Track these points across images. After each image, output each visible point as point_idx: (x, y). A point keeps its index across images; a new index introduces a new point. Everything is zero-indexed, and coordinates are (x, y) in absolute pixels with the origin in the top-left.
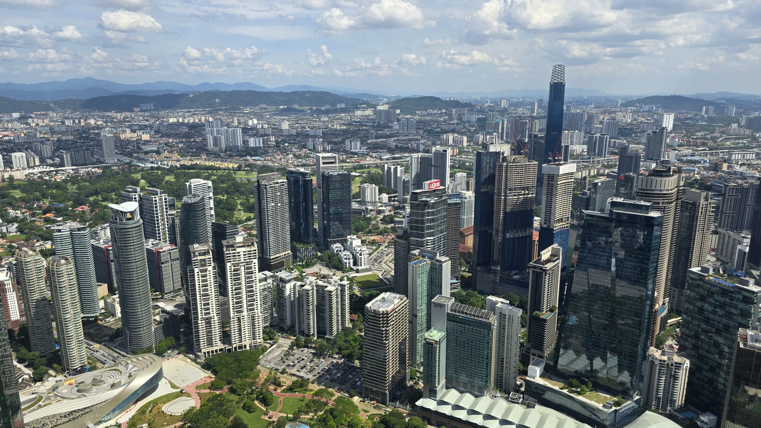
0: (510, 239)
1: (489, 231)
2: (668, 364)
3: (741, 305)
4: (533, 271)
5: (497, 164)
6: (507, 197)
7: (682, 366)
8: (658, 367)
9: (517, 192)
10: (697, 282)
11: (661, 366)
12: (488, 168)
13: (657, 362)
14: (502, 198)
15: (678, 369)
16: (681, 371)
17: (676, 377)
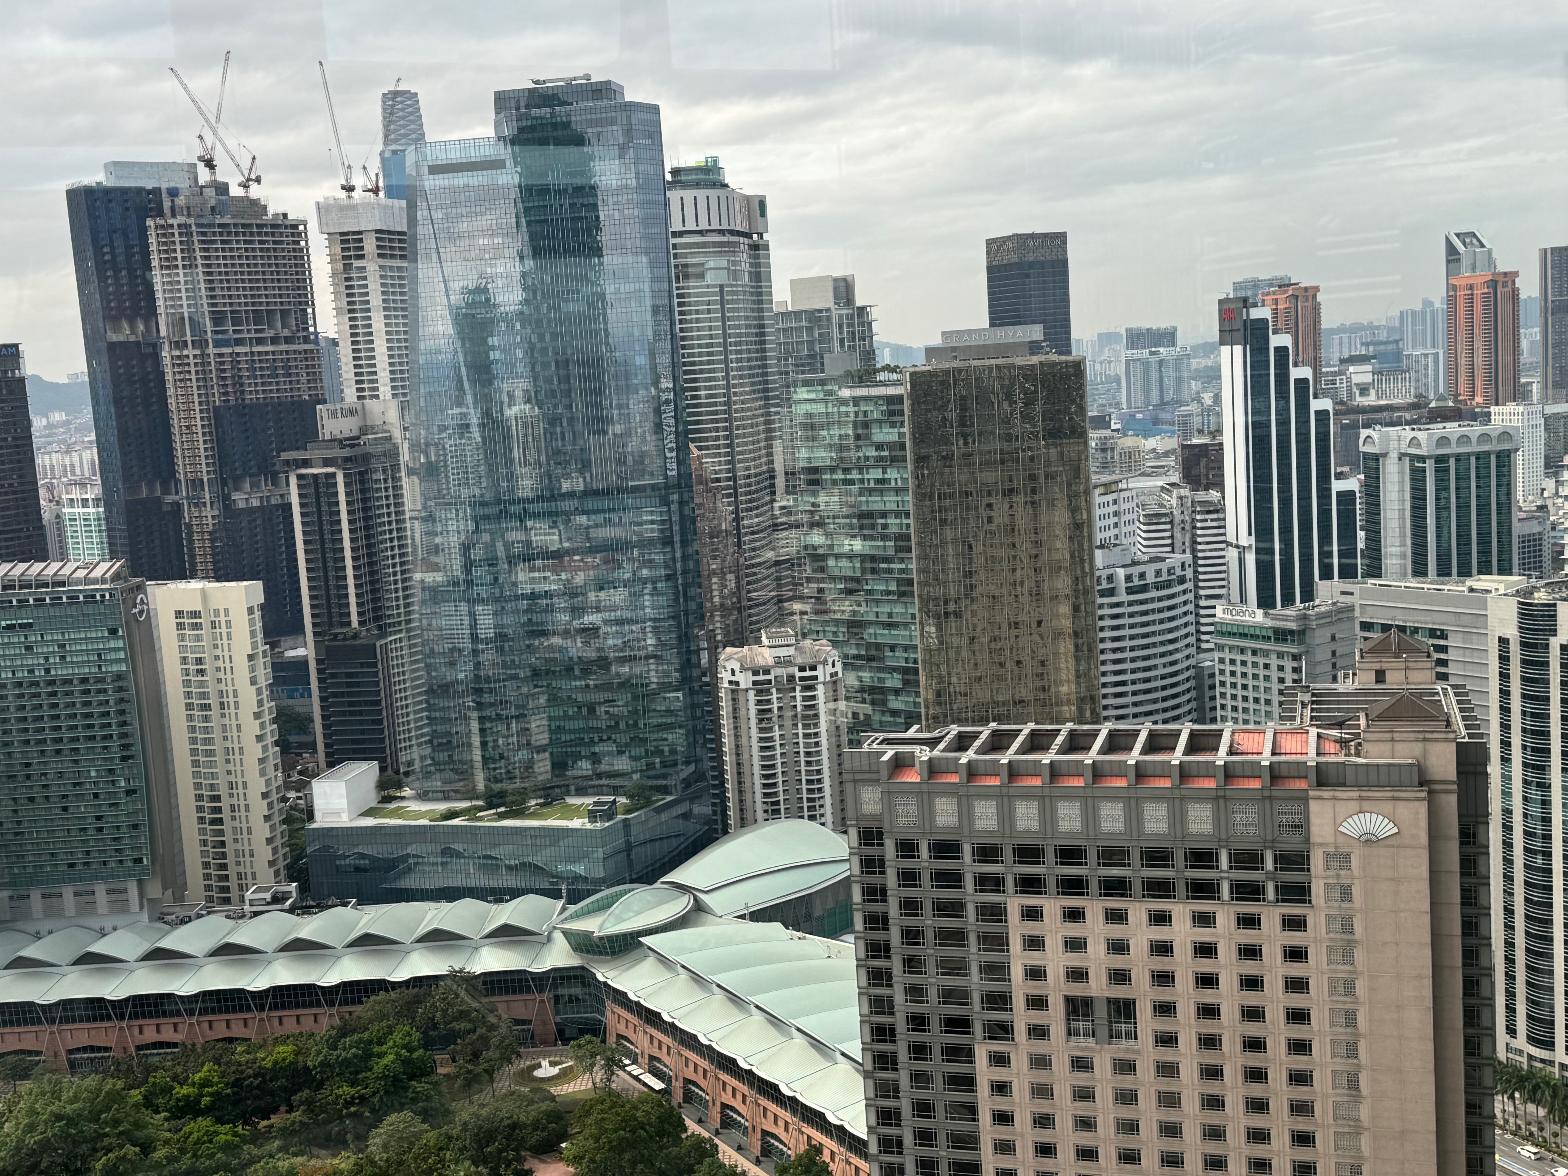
0: (251, 511)
1: (170, 498)
2: (779, 680)
4: (300, 477)
5: (150, 222)
6: (211, 350)
7: (819, 672)
8: (751, 696)
9: (248, 331)
10: (820, 408)
11: (761, 688)
12: (120, 250)
13: (745, 680)
14: (189, 351)
15: (812, 688)
16: (821, 689)
17: (811, 716)
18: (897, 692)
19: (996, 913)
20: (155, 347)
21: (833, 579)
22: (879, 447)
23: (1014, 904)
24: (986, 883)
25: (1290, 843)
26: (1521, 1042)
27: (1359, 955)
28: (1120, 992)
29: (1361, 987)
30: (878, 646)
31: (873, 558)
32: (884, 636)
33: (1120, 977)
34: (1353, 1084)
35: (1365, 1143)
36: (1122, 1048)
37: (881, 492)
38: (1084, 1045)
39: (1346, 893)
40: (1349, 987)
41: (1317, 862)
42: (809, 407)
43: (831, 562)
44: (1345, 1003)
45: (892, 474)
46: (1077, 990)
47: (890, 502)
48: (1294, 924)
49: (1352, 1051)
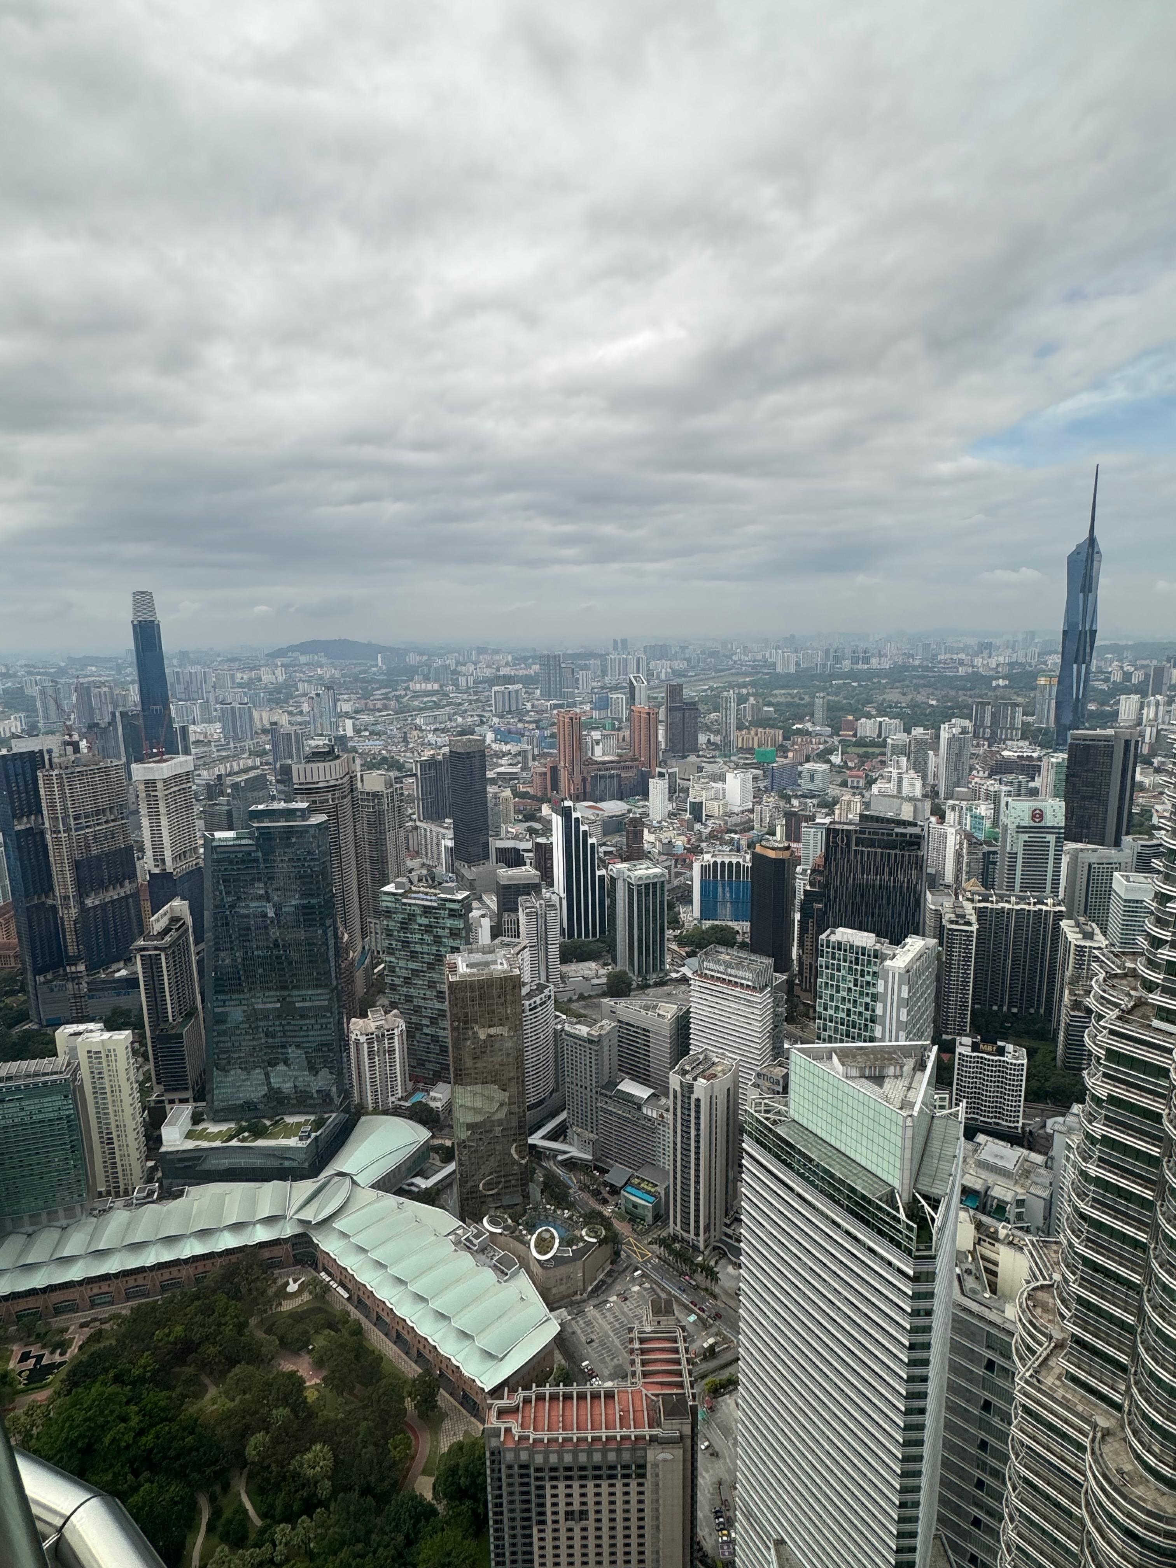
0: (94, 907)
1: (49, 902)
2: (377, 1036)
3: (449, 923)
4: (141, 958)
5: (39, 774)
6: (73, 833)
7: (396, 1031)
8: (365, 1045)
9: (92, 820)
10: (393, 905)
11: (370, 1042)
12: (21, 783)
13: (363, 1039)
14: (63, 835)
15: (392, 1038)
16: (396, 1038)
17: (392, 1051)
18: (427, 1026)
19: (542, 1487)
20: (42, 833)
21: (399, 977)
22: (420, 925)
23: (548, 1485)
24: (538, 1479)
25: (641, 1462)
26: (678, 1228)
27: (661, 1492)
28: (584, 1508)
29: (661, 1501)
30: (420, 1007)
31: (417, 970)
32: (421, 1003)
33: (584, 1504)
34: (658, 1528)
35: (661, 1543)
36: (584, 1523)
37: (421, 944)
38: (571, 1524)
39: (657, 1475)
40: (657, 1501)
41: (649, 1466)
42: (389, 904)
43: (397, 969)
44: (655, 1506)
45: (426, 937)
46: (569, 1508)
47: (426, 949)
48: (640, 1484)
49: (657, 1519)
